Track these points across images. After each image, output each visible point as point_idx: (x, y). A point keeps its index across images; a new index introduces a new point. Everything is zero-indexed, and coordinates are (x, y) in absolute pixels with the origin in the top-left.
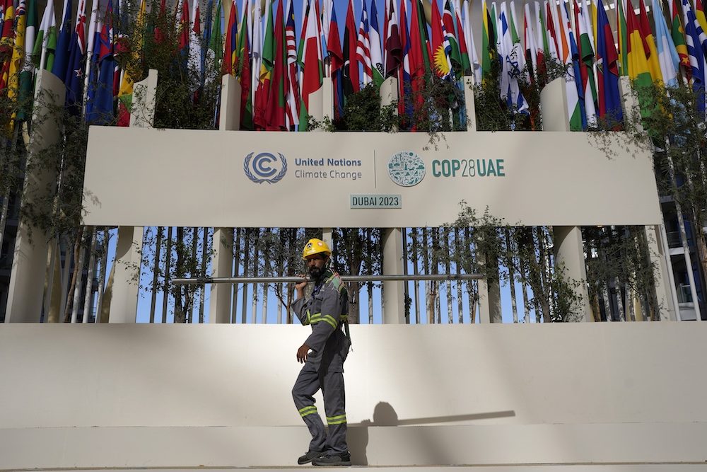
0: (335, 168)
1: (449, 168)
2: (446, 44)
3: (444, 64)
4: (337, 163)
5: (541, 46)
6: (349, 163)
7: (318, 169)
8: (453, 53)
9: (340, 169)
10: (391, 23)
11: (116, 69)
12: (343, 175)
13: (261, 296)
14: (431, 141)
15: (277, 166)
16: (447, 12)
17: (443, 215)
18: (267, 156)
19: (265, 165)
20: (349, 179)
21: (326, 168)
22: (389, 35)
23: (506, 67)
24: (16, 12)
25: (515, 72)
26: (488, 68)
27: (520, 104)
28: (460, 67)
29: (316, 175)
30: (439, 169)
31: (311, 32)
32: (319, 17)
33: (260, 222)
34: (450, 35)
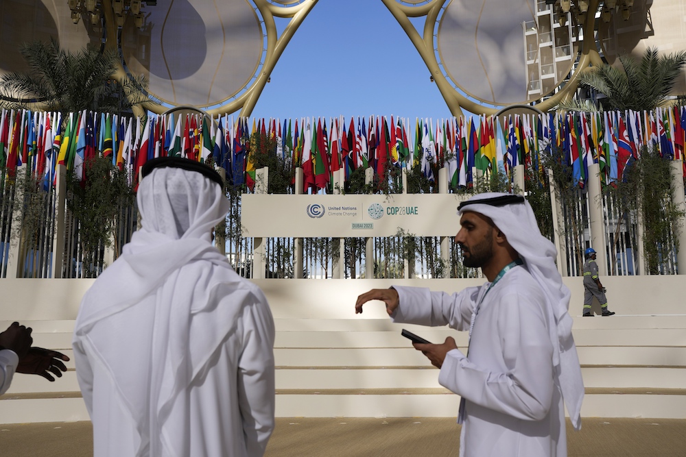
0: (345, 211)
1: (394, 211)
2: (397, 144)
3: (396, 154)
4: (346, 209)
5: (442, 143)
6: (351, 209)
7: (338, 211)
8: (401, 149)
9: (348, 211)
10: (372, 133)
11: (245, 157)
12: (349, 214)
13: (314, 264)
14: (387, 198)
15: (320, 210)
16: (399, 127)
17: (391, 232)
18: (317, 206)
19: (316, 210)
20: (351, 216)
21: (342, 211)
22: (370, 139)
23: (425, 154)
24: (199, 132)
25: (430, 158)
26: (417, 154)
27: (430, 175)
28: (404, 156)
29: (337, 214)
30: (389, 211)
31: (334, 138)
32: (338, 129)
33: (313, 235)
34: (400, 140)
